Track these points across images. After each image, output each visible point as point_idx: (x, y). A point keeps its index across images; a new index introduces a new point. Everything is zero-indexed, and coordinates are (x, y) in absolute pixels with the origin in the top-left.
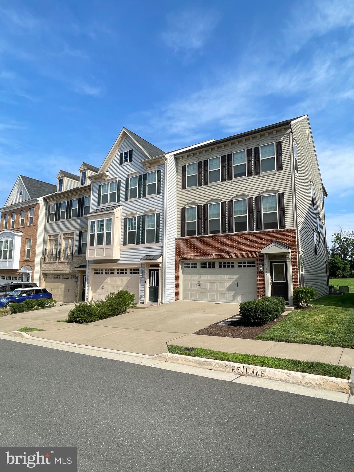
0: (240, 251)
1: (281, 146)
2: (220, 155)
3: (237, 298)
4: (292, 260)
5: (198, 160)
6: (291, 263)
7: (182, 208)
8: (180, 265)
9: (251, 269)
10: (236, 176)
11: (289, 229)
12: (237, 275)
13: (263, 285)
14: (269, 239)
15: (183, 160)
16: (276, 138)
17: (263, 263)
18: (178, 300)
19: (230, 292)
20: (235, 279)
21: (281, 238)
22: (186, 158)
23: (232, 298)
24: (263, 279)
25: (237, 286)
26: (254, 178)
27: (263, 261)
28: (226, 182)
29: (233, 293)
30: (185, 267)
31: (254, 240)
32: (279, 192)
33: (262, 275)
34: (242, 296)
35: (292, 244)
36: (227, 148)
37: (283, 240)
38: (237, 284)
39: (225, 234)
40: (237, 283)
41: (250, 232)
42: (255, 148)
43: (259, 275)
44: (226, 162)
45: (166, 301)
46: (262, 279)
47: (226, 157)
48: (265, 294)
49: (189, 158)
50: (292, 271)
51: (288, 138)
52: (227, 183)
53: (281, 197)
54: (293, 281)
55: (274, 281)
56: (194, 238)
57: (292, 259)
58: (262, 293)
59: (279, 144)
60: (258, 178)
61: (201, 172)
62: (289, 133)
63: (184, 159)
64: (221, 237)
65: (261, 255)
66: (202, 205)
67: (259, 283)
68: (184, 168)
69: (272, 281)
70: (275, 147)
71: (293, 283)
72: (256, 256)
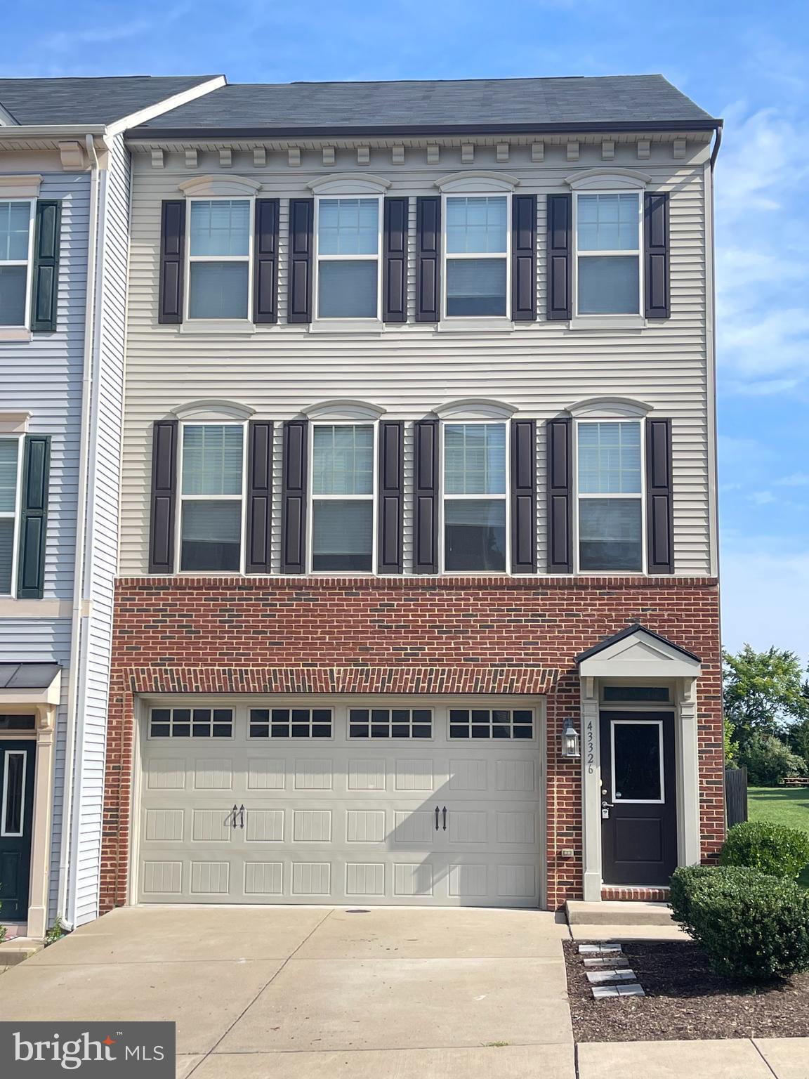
0: (472, 660)
1: (666, 216)
2: (383, 189)
3: (439, 880)
4: (699, 710)
5: (259, 190)
6: (695, 722)
7: (158, 424)
8: (135, 723)
9: (512, 745)
10: (459, 307)
11: (692, 579)
12: (444, 773)
13: (574, 816)
14: (606, 616)
15: (168, 170)
16: (646, 174)
17: (579, 720)
18: (121, 904)
19: (403, 856)
20: (432, 792)
21: (657, 612)
22: (188, 163)
23: (412, 885)
24: (574, 792)
25: (441, 825)
26: (541, 331)
27: (578, 709)
28: (405, 328)
29: (422, 856)
30: (159, 731)
31: (540, 615)
32: (651, 415)
33: (571, 774)
34: (462, 870)
35: (700, 644)
36: (415, 165)
37: (665, 621)
38: (440, 816)
39: (392, 576)
40: (441, 809)
41: (516, 576)
42: (551, 199)
43: (559, 773)
44: (412, 233)
45: (77, 913)
46: (568, 792)
47: (412, 209)
48: (580, 859)
49: (202, 169)
50: (700, 758)
51: (698, 188)
52: (411, 333)
53: (659, 433)
54: (701, 801)
55: (614, 800)
56: (229, 585)
57: (702, 704)
58: (569, 852)
59: (658, 204)
60: (561, 335)
61: (274, 253)
62: (702, 167)
63: (174, 167)
64: (377, 588)
65: (567, 685)
66: (278, 421)
67: (556, 807)
68: (173, 216)
69: (606, 798)
70: (641, 211)
71: (702, 807)
72: (545, 686)
